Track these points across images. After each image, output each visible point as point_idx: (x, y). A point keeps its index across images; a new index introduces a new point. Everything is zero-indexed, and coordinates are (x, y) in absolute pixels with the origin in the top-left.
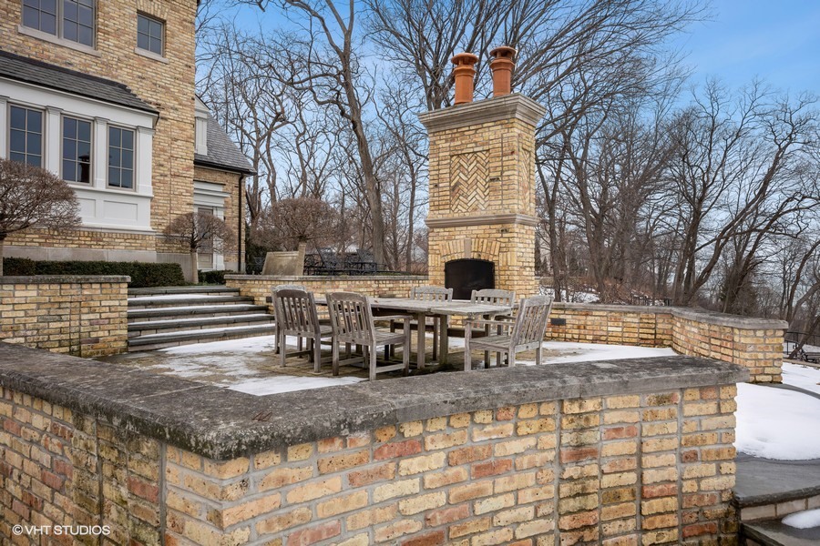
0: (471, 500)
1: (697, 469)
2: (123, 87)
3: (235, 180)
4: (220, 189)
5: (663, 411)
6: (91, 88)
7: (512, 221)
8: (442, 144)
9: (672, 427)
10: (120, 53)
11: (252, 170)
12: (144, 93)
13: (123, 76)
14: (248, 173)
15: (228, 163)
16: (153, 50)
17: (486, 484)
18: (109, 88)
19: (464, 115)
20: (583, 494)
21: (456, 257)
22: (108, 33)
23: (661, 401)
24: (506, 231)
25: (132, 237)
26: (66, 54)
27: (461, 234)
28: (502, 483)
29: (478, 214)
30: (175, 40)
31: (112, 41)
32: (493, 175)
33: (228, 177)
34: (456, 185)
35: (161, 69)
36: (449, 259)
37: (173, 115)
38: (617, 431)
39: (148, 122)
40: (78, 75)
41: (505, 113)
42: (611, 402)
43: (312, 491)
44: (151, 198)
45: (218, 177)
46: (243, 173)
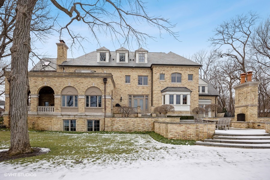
0: (187, 130)
1: (209, 131)
2: (186, 88)
3: (215, 98)
4: (210, 100)
5: (206, 126)
6: (180, 89)
7: (248, 106)
8: (237, 92)
9: (207, 127)
10: (185, 82)
11: (219, 95)
12: (189, 88)
13: (186, 86)
14: (218, 96)
15: (213, 94)
16: (191, 80)
17: (188, 129)
18: (183, 88)
19: (240, 86)
20: (197, 131)
21: (239, 113)
22: (183, 80)
23: (205, 125)
24: (247, 108)
25: (186, 112)
26: (177, 85)
27: (240, 109)
28: (189, 129)
29: (243, 105)
30: (195, 77)
31: (184, 81)
32: (245, 97)
33: (213, 97)
34: (240, 99)
35: (192, 83)
36: (238, 114)
37: (195, 90)
38: (201, 127)
39: (189, 93)
40: (179, 87)
41: (247, 85)
42: (200, 125)
43: (175, 127)
44: (190, 106)
45: (210, 98)
46: (216, 96)
